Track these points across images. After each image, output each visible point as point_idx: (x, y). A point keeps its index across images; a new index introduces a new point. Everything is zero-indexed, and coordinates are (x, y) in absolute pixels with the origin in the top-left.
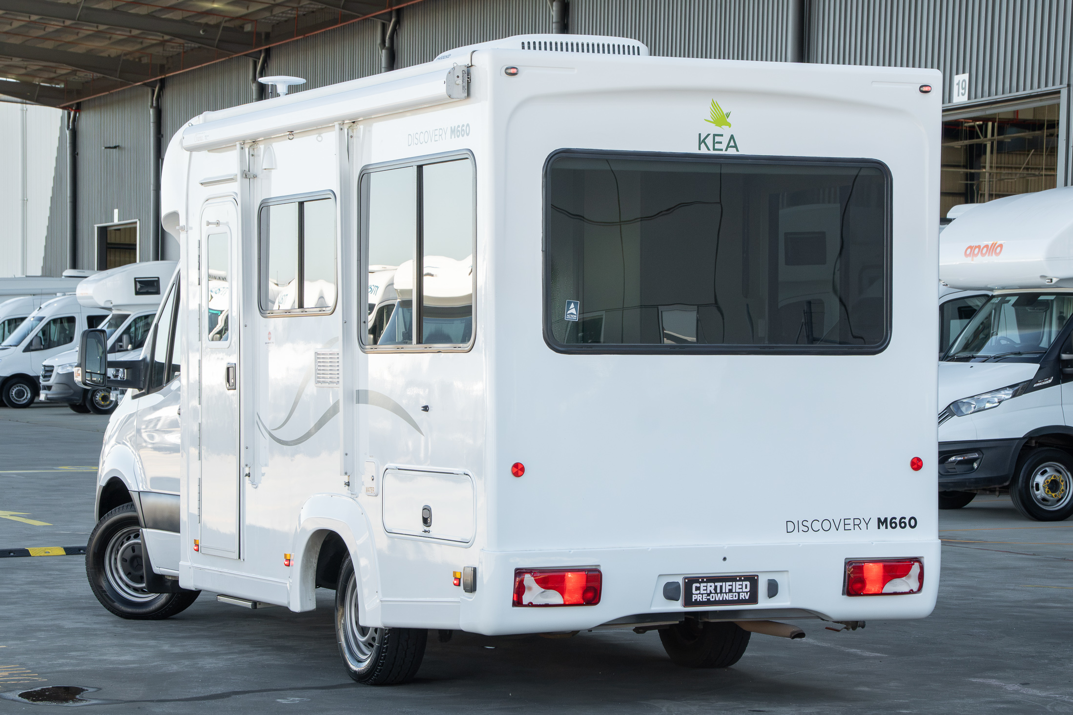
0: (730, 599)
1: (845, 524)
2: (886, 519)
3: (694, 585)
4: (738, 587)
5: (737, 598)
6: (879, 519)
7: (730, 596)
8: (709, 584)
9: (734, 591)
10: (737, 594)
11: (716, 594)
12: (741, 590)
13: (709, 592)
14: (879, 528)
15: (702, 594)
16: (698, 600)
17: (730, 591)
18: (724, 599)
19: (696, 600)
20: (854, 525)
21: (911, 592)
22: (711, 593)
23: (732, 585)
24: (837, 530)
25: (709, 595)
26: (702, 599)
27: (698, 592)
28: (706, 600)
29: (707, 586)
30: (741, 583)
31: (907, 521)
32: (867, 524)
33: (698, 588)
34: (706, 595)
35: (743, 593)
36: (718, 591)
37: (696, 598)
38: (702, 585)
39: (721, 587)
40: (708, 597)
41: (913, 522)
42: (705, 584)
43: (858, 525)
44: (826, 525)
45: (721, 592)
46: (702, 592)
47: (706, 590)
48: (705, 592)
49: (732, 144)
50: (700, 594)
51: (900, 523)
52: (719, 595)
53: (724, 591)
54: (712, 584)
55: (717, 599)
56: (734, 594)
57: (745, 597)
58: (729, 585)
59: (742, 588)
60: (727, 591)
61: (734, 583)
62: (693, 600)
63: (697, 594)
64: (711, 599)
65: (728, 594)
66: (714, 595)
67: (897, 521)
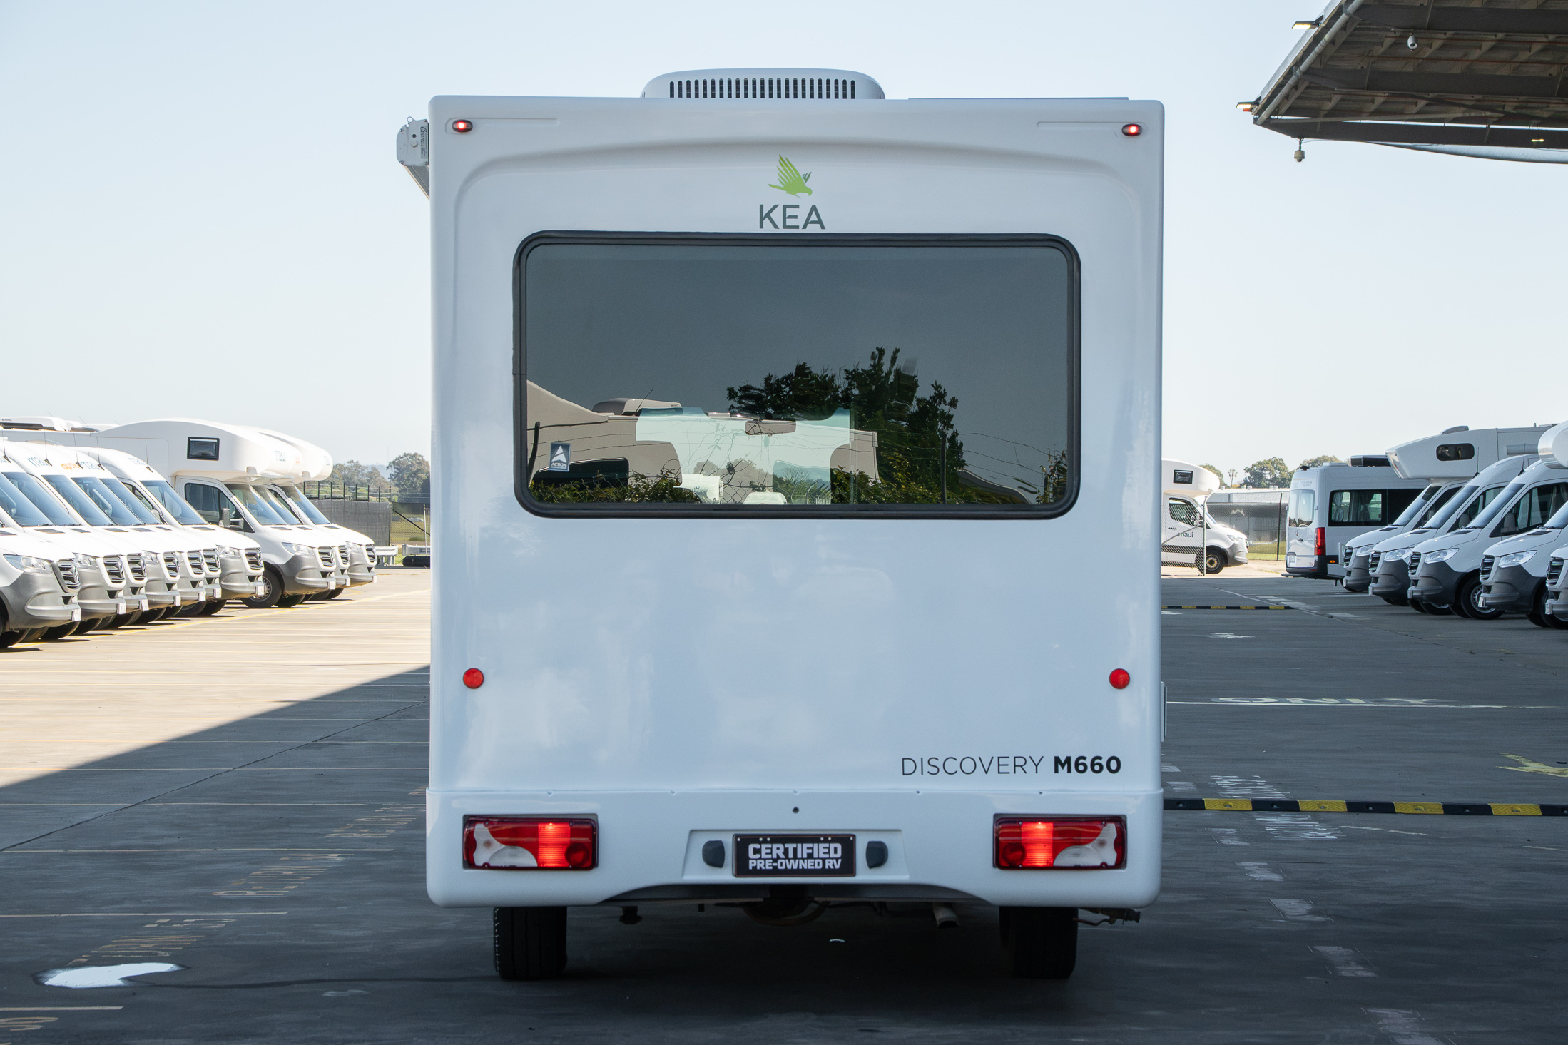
0: (810, 867)
1: (999, 765)
2: (1068, 760)
3: (751, 847)
4: (822, 850)
5: (821, 867)
6: (1057, 760)
7: (809, 864)
8: (775, 846)
9: (815, 856)
10: (821, 861)
11: (787, 861)
12: (827, 856)
13: (775, 856)
14: (1056, 771)
15: (765, 859)
16: (758, 868)
17: (810, 856)
18: (800, 867)
19: (755, 868)
20: (1015, 766)
21: (1104, 866)
22: (778, 857)
23: (812, 848)
24: (986, 772)
25: (775, 860)
26: (765, 866)
27: (758, 856)
28: (771, 868)
29: (771, 849)
30: (827, 845)
31: (1104, 762)
32: (1036, 766)
33: (757, 851)
34: (771, 861)
35: (831, 860)
36: (791, 855)
37: (754, 865)
38: (764, 846)
39: (795, 850)
40: (775, 864)
41: (1114, 765)
42: (769, 846)
43: (1021, 766)
44: (968, 765)
45: (795, 857)
46: (764, 856)
47: (771, 853)
48: (770, 856)
49: (814, 218)
50: (760, 858)
51: (1093, 764)
52: (792, 861)
53: (799, 856)
54: (781, 846)
55: (789, 867)
56: (816, 861)
57: (833, 865)
58: (808, 848)
59: (829, 853)
60: (805, 856)
61: (816, 845)
62: (750, 868)
63: (756, 859)
64: (779, 867)
65: (806, 861)
66: (783, 861)
67: (1088, 762)
